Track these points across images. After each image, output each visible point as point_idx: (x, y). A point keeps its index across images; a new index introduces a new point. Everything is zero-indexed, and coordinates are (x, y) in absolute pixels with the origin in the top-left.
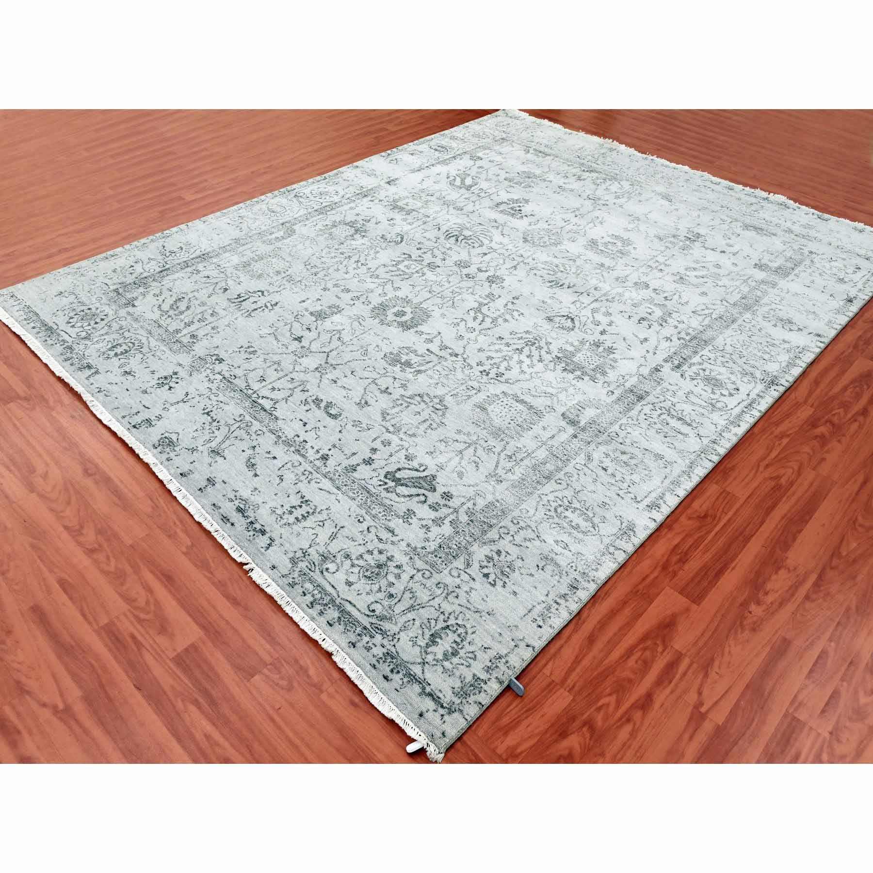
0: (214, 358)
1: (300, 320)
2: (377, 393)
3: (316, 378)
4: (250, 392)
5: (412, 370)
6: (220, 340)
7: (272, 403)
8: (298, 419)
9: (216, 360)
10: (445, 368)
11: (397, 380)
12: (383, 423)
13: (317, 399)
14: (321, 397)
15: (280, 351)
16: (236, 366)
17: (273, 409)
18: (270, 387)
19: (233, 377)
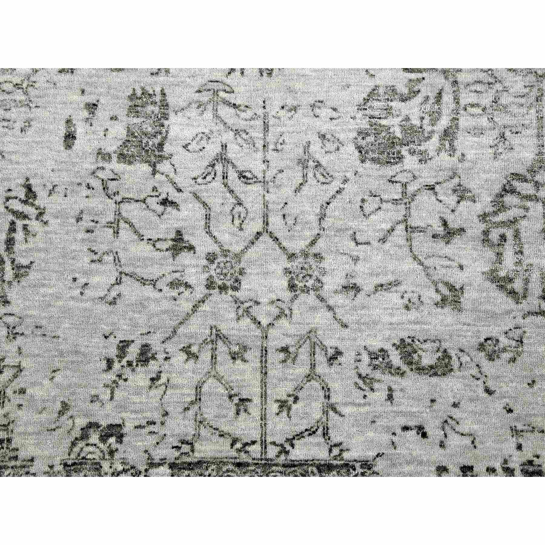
0: (94, 438)
1: (123, 194)
2: (440, 247)
3: (313, 309)
4: (255, 450)
5: (435, 139)
6: (46, 382)
7: (318, 439)
8: (399, 431)
9: (104, 438)
10: (479, 87)
11: (437, 188)
12: (525, 306)
13: (373, 356)
14: (376, 344)
15: (187, 306)
16: (157, 416)
17: (336, 451)
18: (275, 407)
19: (186, 448)
